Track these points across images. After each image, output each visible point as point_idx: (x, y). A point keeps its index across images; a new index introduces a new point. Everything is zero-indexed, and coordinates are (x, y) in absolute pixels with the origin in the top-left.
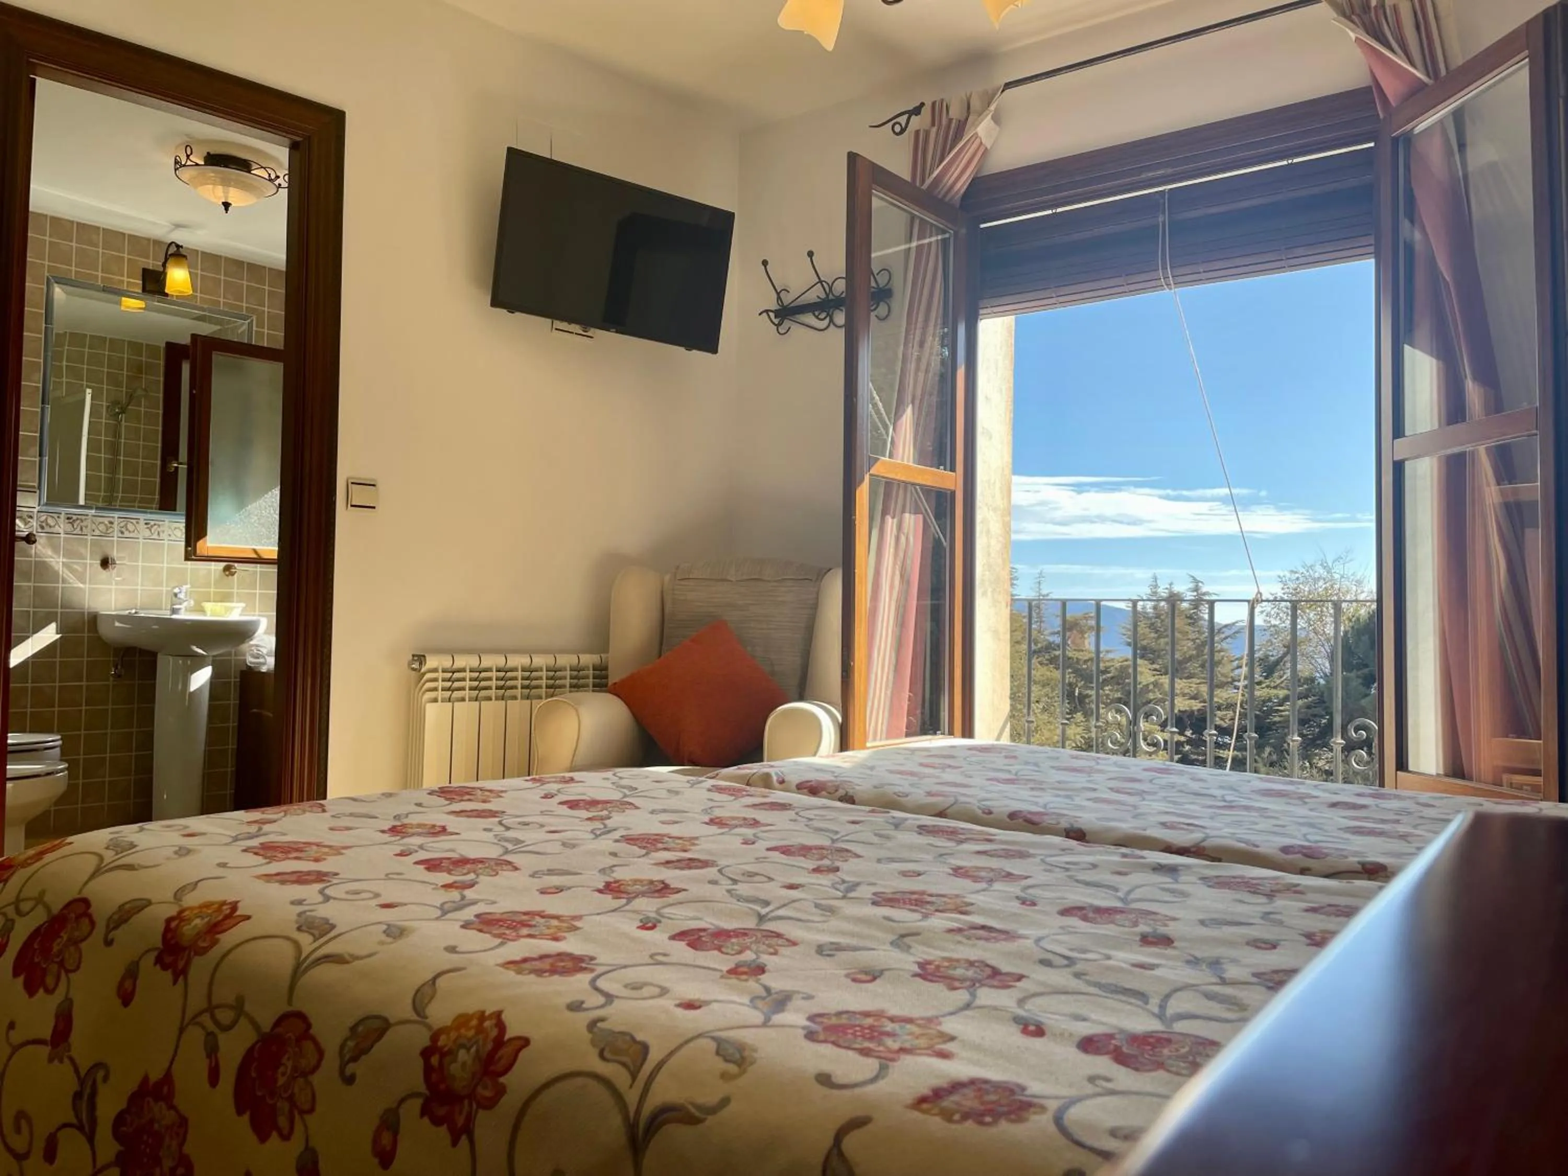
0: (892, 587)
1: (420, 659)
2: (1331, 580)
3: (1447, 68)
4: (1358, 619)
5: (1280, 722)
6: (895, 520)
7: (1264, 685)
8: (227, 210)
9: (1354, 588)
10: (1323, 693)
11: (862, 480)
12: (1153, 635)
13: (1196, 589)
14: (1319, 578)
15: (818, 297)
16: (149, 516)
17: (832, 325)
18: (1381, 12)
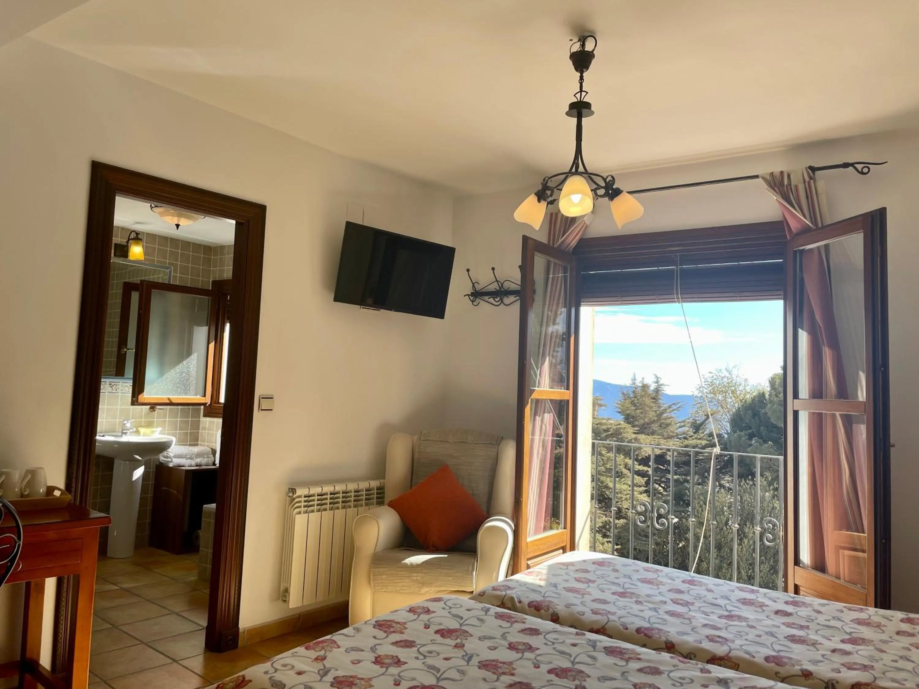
0: (538, 453)
1: (293, 491)
2: (731, 378)
3: (822, 224)
4: (746, 401)
5: (702, 459)
6: (540, 418)
7: (694, 438)
8: (178, 228)
9: (744, 383)
10: (726, 443)
11: (528, 403)
12: (633, 408)
13: (657, 382)
14: (724, 377)
15: (495, 289)
16: (111, 380)
17: (502, 304)
18: (789, 187)
